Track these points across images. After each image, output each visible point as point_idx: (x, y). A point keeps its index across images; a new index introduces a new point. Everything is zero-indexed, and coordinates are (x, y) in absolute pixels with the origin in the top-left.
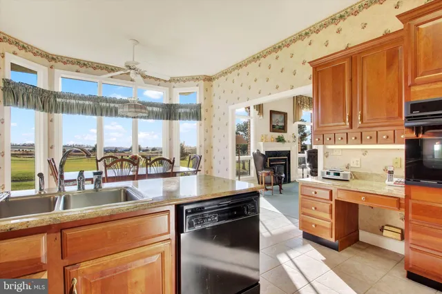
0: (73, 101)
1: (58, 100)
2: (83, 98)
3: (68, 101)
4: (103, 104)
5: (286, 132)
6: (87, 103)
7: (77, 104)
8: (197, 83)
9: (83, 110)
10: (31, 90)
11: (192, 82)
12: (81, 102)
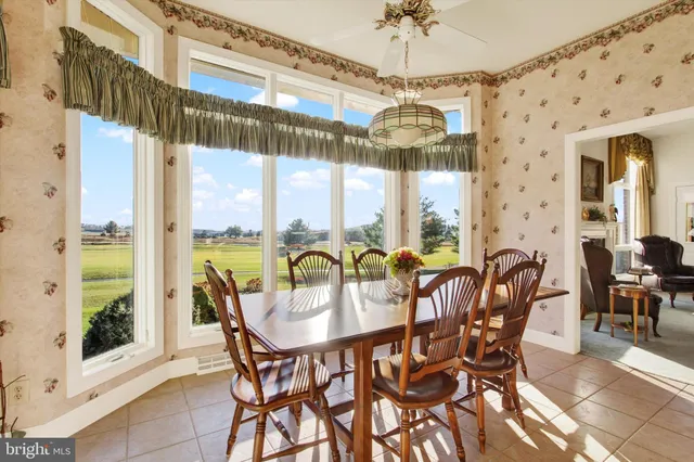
0: (220, 117)
1: (187, 110)
2: (242, 109)
3: (209, 114)
4: (283, 127)
5: (602, 200)
6: (249, 122)
7: (229, 123)
8: (465, 87)
9: (241, 141)
10: (130, 75)
11: (453, 88)
12: (236, 120)
